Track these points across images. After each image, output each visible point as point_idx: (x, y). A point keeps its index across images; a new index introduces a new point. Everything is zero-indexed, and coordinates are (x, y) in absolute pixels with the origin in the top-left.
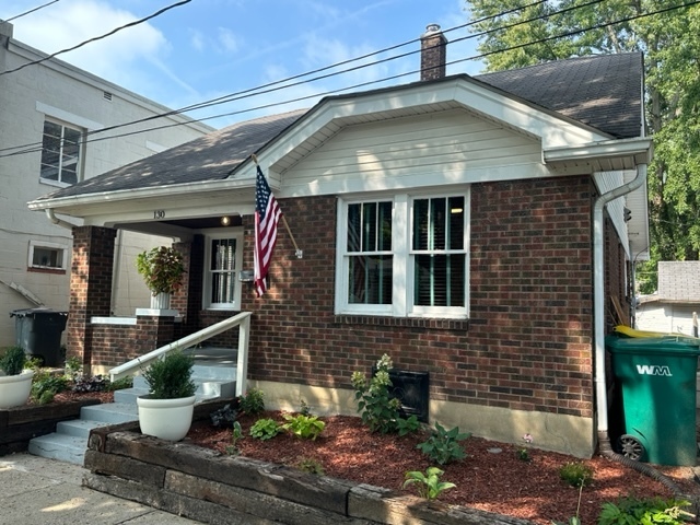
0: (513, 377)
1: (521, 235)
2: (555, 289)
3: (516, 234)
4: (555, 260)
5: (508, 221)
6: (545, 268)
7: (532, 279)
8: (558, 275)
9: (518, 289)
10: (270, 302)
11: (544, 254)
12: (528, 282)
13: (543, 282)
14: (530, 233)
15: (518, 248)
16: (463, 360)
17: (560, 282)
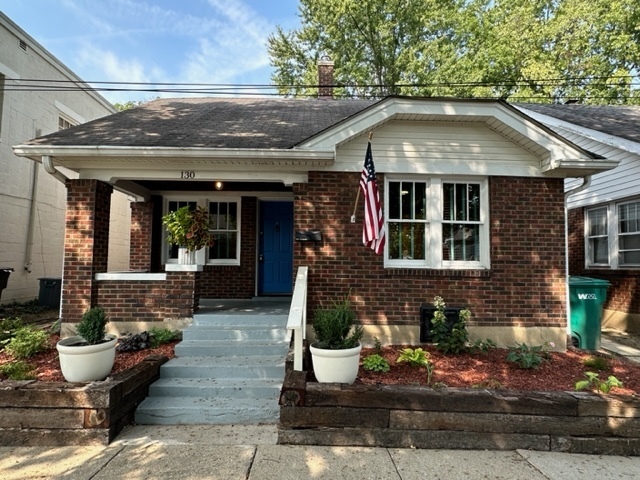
0: (521, 307)
1: (525, 214)
2: (546, 249)
3: (521, 213)
4: (545, 231)
5: (517, 204)
6: (539, 235)
7: (532, 242)
8: (547, 240)
9: (523, 249)
10: (324, 258)
11: (538, 227)
12: (529, 244)
13: (538, 244)
14: (530, 213)
15: (523, 222)
16: (488, 297)
17: (549, 245)
